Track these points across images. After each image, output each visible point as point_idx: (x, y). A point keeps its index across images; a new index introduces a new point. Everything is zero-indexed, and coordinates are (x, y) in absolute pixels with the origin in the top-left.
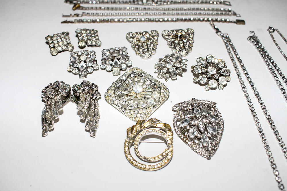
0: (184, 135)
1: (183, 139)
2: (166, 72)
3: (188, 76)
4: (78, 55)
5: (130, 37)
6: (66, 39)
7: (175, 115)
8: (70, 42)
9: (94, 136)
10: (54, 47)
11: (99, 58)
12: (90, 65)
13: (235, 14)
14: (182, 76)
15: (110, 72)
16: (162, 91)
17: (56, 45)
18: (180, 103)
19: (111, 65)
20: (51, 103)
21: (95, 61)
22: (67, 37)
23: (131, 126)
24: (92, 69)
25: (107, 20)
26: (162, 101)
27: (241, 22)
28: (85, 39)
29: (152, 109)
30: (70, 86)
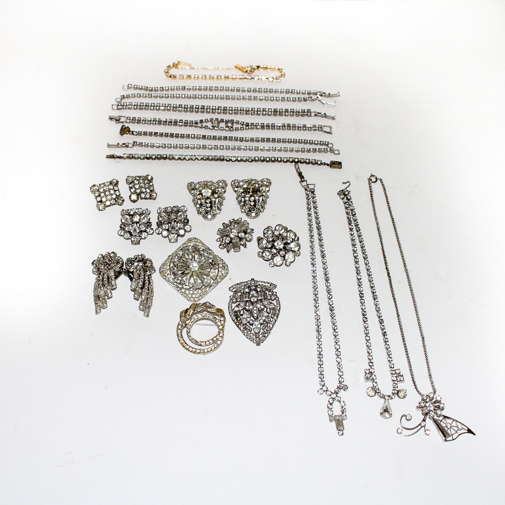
0: (237, 320)
1: (236, 323)
2: (228, 242)
3: (253, 247)
4: (129, 215)
5: (192, 187)
6: (115, 191)
7: (231, 297)
8: (120, 194)
9: (148, 316)
10: (101, 201)
11: (154, 219)
12: (143, 229)
13: (332, 151)
14: (245, 247)
15: (166, 237)
16: (220, 269)
17: (104, 199)
18: (238, 284)
19: (168, 230)
20: (103, 279)
21: (149, 224)
22: (116, 188)
23: (185, 309)
24: (146, 234)
25: (165, 156)
26: (219, 280)
27: (336, 165)
28: (138, 191)
29: (207, 289)
30: (122, 259)
